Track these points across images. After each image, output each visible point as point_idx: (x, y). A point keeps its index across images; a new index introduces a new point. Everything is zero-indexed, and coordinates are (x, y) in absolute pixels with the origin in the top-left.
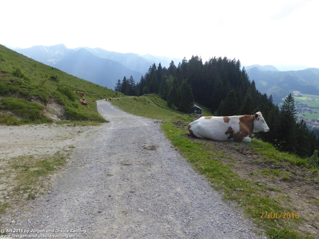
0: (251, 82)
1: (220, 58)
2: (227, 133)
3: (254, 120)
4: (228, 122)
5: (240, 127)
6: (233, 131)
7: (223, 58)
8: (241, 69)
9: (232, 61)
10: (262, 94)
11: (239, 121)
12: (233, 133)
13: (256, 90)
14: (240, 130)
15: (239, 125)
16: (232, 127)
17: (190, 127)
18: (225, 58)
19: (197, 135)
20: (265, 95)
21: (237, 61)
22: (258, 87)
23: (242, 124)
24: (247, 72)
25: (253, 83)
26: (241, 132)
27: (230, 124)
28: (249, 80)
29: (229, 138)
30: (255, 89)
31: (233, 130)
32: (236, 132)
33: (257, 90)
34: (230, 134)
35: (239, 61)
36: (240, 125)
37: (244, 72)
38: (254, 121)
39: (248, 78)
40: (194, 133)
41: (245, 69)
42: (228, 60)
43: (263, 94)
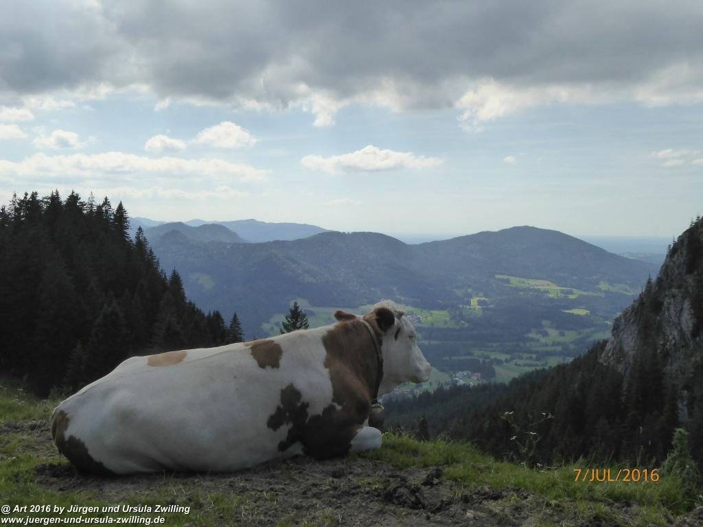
0: (169, 275)
1: (55, 199)
2: (274, 423)
3: (380, 343)
4: (275, 364)
5: (332, 379)
6: (305, 406)
7: (64, 198)
8: (132, 234)
9: (99, 207)
10: (206, 314)
11: (322, 352)
12: (306, 414)
13: (188, 301)
14: (337, 397)
15: (326, 371)
16: (301, 384)
17: (63, 420)
18: (74, 198)
19: (112, 463)
20: (217, 316)
21: (114, 207)
22: (190, 294)
23: (338, 365)
24: (152, 244)
25: (176, 279)
26: (339, 408)
27: (287, 374)
28: (160, 270)
29: (283, 446)
30: (183, 298)
31: (305, 397)
32: (317, 409)
33: (190, 303)
34: (291, 425)
35: (120, 208)
36: (330, 373)
37: (141, 244)
38: (384, 348)
39: (158, 263)
40: (91, 452)
41: (146, 235)
42: (83, 204)
43: (210, 315)
